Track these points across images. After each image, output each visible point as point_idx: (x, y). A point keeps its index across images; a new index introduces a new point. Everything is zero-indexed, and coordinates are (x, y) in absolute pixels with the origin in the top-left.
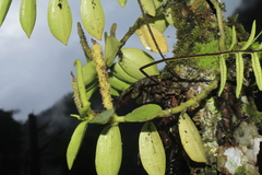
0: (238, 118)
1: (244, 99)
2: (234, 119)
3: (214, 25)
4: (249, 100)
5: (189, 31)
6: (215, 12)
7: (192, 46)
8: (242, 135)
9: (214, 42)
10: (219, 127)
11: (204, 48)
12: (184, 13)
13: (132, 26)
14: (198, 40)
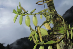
0: (68, 44)
1: (69, 40)
2: (67, 44)
3: (63, 24)
4: (70, 40)
5: (57, 25)
6: (63, 21)
7: (58, 28)
8: (69, 48)
9: (63, 27)
10: (64, 46)
11: (60, 29)
12: (56, 21)
13: (43, 23)
14: (59, 27)
